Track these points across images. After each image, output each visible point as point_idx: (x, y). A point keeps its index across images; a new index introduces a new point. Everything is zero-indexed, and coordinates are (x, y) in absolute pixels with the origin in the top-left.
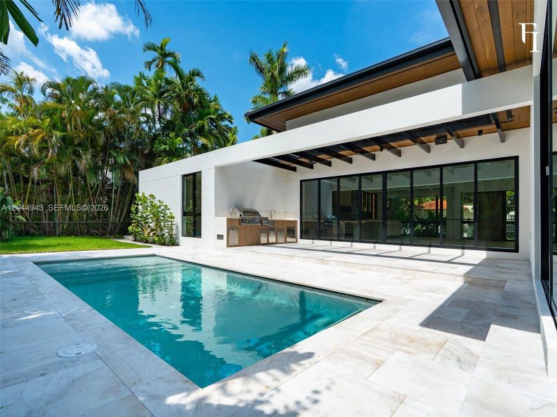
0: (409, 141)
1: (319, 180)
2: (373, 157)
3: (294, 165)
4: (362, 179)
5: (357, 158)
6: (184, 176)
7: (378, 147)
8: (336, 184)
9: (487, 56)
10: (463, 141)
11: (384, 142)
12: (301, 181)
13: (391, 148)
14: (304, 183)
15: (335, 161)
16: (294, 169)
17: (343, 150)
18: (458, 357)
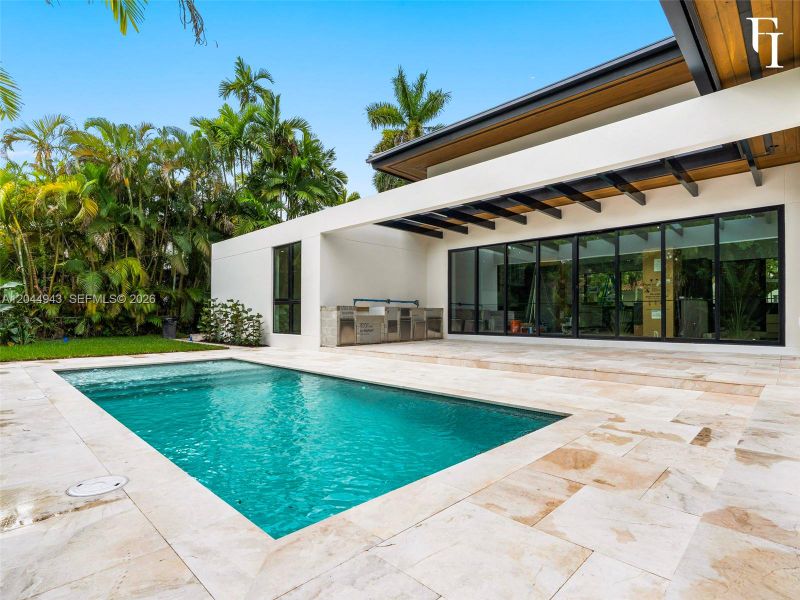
0: (613, 189)
1: (477, 249)
2: (558, 215)
3: (440, 229)
4: (543, 248)
5: (535, 216)
6: (276, 249)
7: (564, 198)
8: (502, 255)
9: (732, 58)
10: (697, 186)
11: (574, 190)
12: (450, 252)
13: (585, 200)
14: (454, 254)
15: (500, 221)
16: (440, 235)
17: (513, 205)
18: (683, 495)
